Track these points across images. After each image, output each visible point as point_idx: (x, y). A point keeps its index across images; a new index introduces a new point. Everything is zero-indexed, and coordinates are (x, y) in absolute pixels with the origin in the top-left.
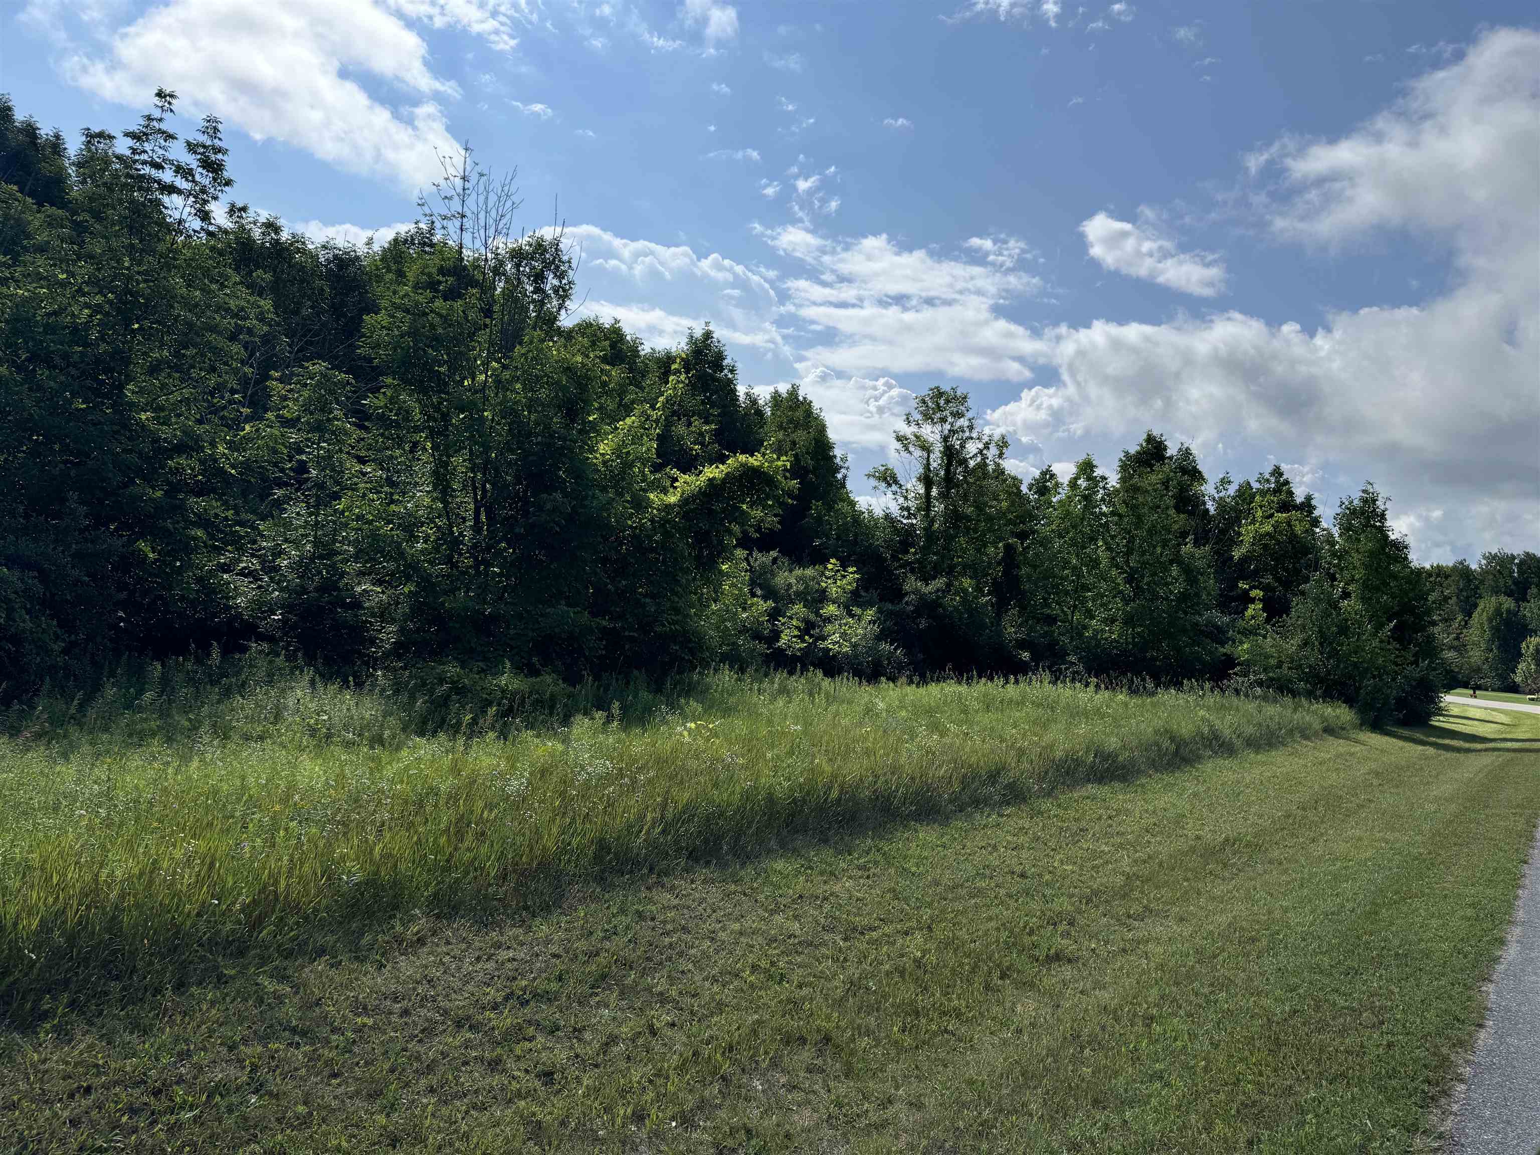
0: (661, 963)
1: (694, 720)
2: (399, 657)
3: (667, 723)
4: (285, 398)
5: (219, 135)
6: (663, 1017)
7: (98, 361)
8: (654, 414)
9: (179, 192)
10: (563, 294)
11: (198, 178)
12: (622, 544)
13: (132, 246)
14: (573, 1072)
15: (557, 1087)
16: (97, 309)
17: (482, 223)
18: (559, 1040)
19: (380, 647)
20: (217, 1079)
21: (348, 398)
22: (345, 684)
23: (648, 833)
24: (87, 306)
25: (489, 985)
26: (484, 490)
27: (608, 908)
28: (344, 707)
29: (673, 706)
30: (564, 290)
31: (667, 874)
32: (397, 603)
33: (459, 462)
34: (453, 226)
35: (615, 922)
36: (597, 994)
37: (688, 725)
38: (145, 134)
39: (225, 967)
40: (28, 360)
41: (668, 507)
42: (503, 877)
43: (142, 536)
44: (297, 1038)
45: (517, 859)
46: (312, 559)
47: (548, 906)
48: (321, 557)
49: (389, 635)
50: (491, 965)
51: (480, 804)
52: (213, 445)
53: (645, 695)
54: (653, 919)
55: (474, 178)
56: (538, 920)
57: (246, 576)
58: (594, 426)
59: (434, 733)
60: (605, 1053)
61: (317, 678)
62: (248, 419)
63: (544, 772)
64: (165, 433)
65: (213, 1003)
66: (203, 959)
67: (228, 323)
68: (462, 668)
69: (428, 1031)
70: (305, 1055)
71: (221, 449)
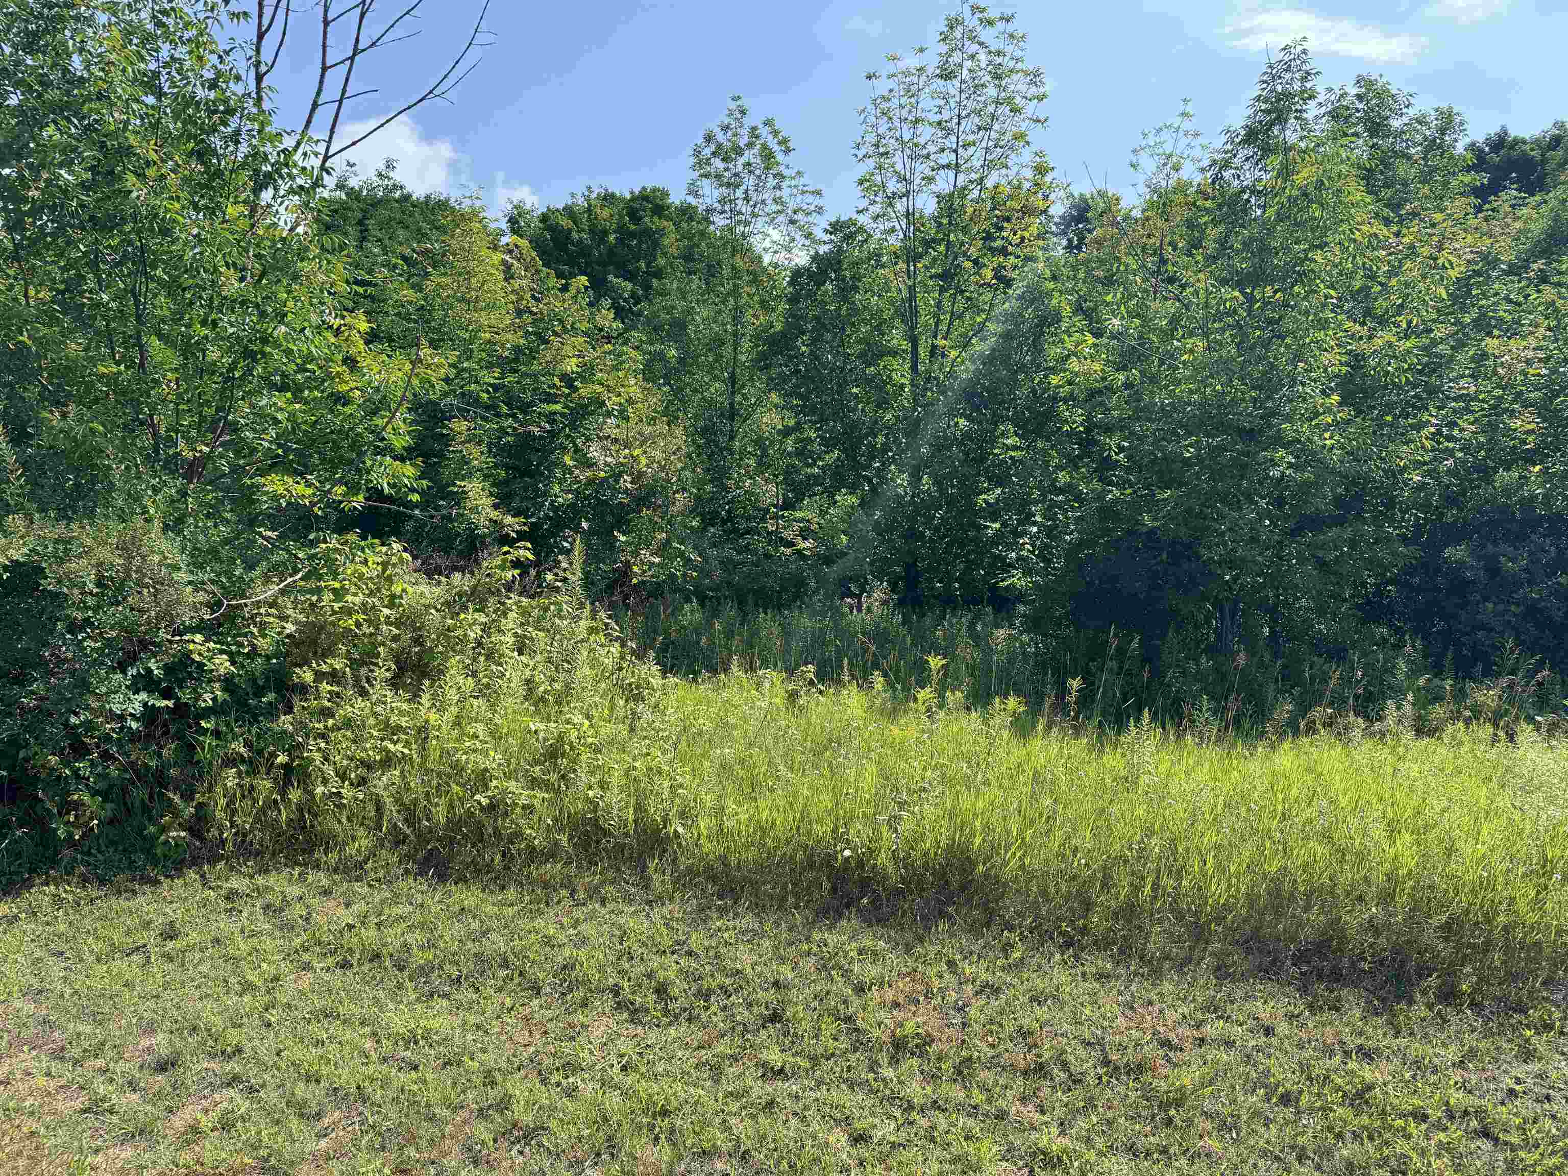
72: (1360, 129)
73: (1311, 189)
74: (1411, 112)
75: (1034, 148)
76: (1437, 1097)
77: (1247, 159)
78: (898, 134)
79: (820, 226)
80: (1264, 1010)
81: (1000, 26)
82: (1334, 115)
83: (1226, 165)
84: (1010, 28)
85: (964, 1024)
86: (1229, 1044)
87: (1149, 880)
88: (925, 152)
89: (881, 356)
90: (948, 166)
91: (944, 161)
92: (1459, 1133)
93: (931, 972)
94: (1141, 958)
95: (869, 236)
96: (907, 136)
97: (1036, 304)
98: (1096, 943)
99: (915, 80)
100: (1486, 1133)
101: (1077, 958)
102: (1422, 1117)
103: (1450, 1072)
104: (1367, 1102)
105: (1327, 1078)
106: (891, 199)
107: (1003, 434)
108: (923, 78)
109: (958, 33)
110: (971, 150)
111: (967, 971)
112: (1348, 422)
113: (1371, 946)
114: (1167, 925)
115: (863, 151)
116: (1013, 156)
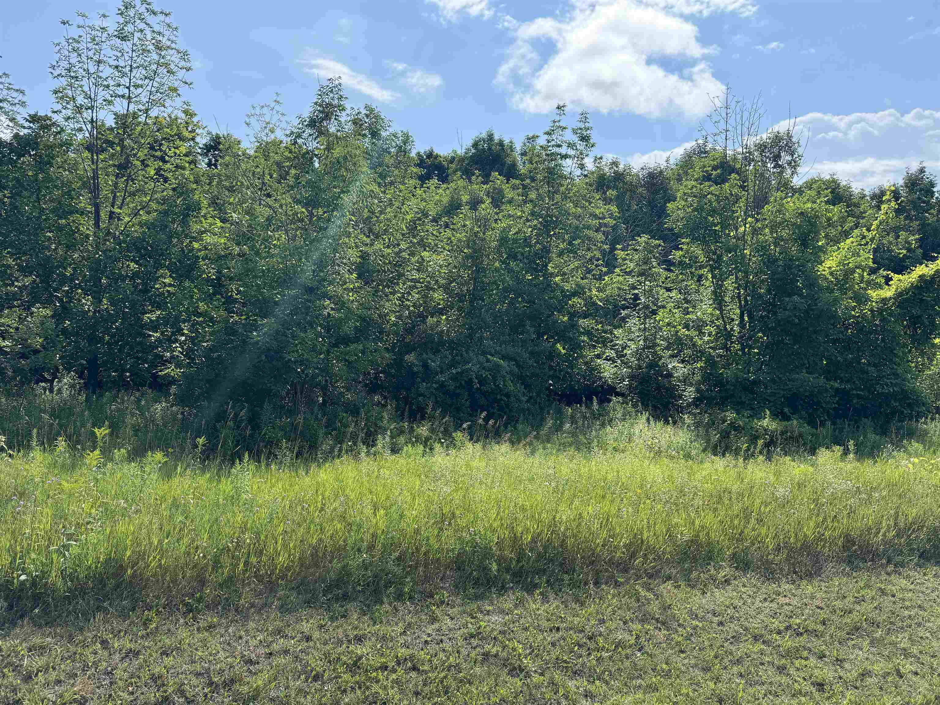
0: (902, 628)
1: (917, 456)
2: (697, 407)
3: (894, 457)
4: (625, 259)
5: (588, 120)
6: (908, 667)
7: (536, 254)
8: (870, 235)
9: (570, 157)
10: (794, 165)
11: (578, 147)
12: (847, 329)
13: (549, 191)
14: (839, 688)
15: (826, 695)
16: (534, 228)
17: (739, 132)
18: (826, 664)
19: (685, 400)
20: (619, 638)
21: (660, 254)
22: (667, 422)
23: (884, 535)
24: (530, 226)
25: (774, 618)
26: (746, 301)
27: (856, 582)
28: (667, 435)
29: (898, 446)
30: (795, 162)
31: (903, 566)
32: (694, 374)
33: (729, 284)
34: (721, 139)
35: (863, 592)
36: (853, 640)
37: (912, 460)
38: (553, 130)
39: (619, 577)
40: (507, 258)
41: (884, 300)
42: (778, 549)
43: (558, 341)
44: (659, 625)
45: (787, 539)
46: (643, 349)
47: (811, 573)
48: (649, 348)
49: (690, 393)
50: (774, 605)
51: (758, 501)
52: (590, 290)
53: (872, 437)
54: (893, 596)
55: (733, 105)
56: (804, 582)
57: (608, 360)
58: (821, 249)
59: (724, 455)
60: (862, 680)
61: (651, 418)
62: (606, 274)
63: (800, 485)
64: (567, 287)
65: (614, 597)
66: (607, 570)
67: (595, 222)
68: (738, 414)
69: (736, 638)
70: (665, 636)
71: (594, 292)
72: (367, 132)
73: (341, 160)
74: (391, 130)
75: (183, 99)
76: (392, 655)
77: (310, 135)
78: (85, 67)
79: (22, 114)
80: (305, 627)
81: (161, 17)
82: (355, 122)
83: (299, 136)
84: (168, 20)
85: (111, 683)
86: (286, 652)
87: (243, 560)
88: (105, 83)
89: (71, 213)
90: (123, 96)
91: (121, 93)
92: (402, 671)
93: (88, 652)
94: (236, 610)
95: (62, 130)
96: (92, 70)
97: (184, 196)
98: (207, 607)
99: (100, 34)
100: (414, 668)
101: (194, 619)
102: (384, 668)
103: (399, 639)
104: (359, 667)
105: (339, 658)
106: (79, 109)
107: (161, 276)
108: (105, 35)
109: (132, 12)
110: (140, 90)
111: (116, 645)
112: (360, 288)
113: (363, 576)
114: (253, 586)
115: (57, 72)
116: (168, 100)
